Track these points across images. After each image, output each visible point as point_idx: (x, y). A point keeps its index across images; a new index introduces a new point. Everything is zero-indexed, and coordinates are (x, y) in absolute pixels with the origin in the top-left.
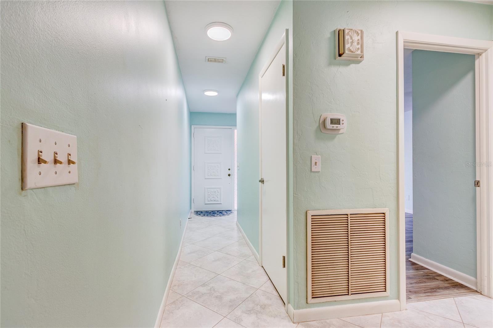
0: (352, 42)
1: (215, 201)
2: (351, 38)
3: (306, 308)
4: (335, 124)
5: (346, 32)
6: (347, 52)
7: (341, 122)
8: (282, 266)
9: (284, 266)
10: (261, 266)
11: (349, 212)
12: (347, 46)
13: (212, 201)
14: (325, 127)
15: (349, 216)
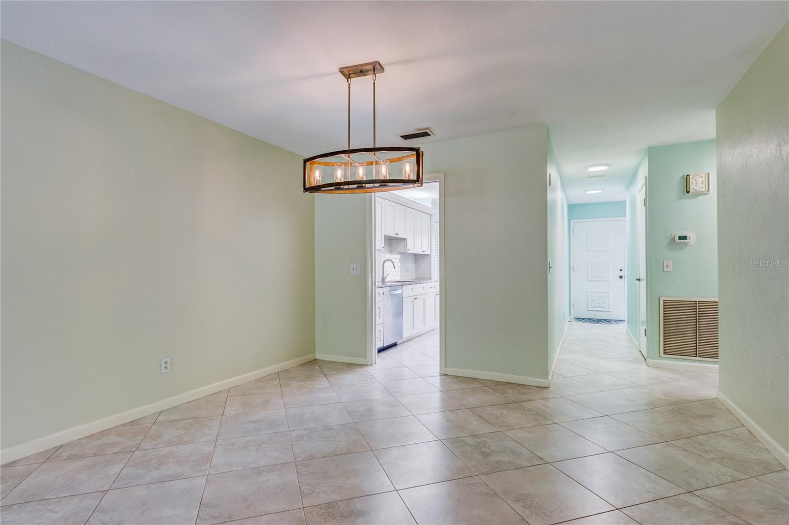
0: (696, 184)
1: (600, 307)
2: (696, 181)
3: (659, 360)
4: (683, 239)
5: (691, 177)
6: (691, 191)
7: (688, 238)
8: (644, 335)
9: (646, 336)
10: (639, 350)
11: (697, 300)
12: (691, 187)
13: (597, 307)
14: (675, 241)
15: (697, 303)
